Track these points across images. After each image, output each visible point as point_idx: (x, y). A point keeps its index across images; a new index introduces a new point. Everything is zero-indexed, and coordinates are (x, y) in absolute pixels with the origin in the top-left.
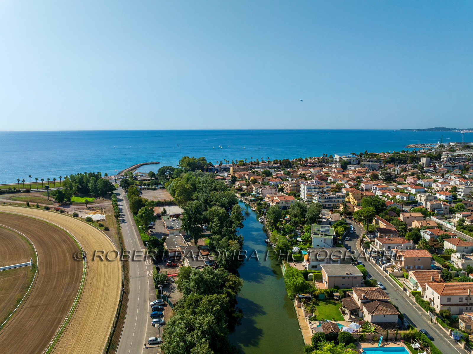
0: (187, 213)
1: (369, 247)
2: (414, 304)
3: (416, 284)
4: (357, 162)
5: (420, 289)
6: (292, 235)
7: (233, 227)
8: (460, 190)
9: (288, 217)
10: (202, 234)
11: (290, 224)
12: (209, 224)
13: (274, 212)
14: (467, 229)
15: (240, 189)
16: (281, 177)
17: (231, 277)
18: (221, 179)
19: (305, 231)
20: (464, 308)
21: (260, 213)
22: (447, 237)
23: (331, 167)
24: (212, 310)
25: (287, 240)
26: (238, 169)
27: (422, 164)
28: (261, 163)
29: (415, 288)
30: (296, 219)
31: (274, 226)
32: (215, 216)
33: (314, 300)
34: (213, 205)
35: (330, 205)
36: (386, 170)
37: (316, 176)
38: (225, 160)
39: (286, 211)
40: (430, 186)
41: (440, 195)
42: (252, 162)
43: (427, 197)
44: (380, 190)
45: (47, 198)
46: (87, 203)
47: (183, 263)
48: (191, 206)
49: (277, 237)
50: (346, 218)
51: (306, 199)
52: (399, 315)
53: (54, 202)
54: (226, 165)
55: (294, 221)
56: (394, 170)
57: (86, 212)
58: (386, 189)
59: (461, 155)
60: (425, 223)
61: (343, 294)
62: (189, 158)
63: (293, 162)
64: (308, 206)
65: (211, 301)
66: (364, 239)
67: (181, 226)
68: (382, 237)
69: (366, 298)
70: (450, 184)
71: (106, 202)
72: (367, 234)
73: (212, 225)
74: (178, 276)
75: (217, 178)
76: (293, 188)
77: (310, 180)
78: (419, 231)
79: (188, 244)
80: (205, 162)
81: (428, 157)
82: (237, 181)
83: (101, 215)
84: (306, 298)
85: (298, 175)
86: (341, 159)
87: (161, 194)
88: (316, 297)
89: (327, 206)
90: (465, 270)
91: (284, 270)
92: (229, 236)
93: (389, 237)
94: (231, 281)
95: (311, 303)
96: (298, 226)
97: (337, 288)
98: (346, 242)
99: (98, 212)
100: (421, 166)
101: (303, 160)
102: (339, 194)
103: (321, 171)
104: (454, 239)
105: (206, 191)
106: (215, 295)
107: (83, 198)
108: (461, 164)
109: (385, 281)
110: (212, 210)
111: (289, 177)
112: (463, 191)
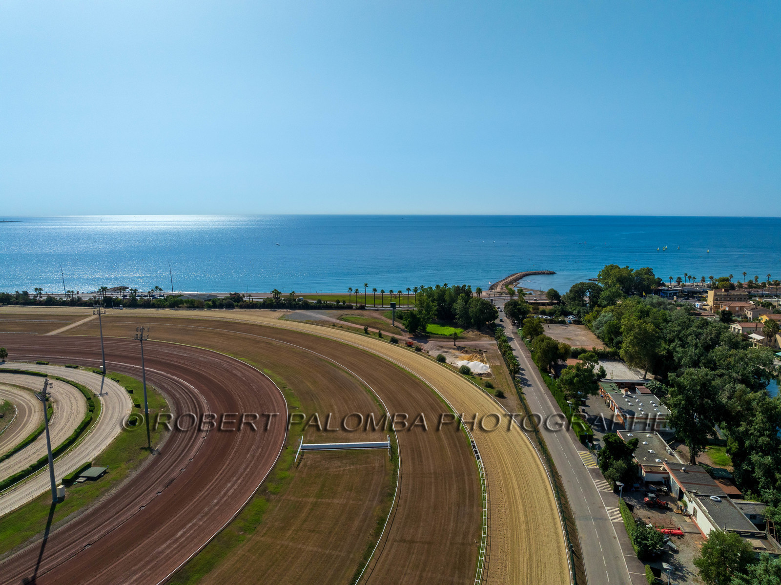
26: (725, 295)
45: (391, 322)
46: (455, 337)
53: (402, 330)
57: (455, 355)
62: (619, 268)
71: (485, 339)
83: (482, 364)
87: (577, 333)
99: (476, 357)
107: (444, 328)
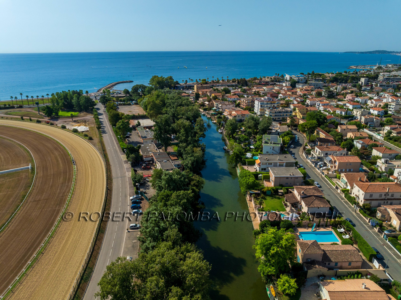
0: (158, 126)
1: (310, 154)
2: (342, 199)
3: (346, 183)
4: (305, 81)
5: (349, 188)
6: (247, 143)
7: (197, 137)
8: (392, 106)
9: (243, 128)
10: (171, 143)
11: (245, 134)
12: (177, 135)
13: (231, 125)
14: (393, 140)
15: (203, 105)
16: (239, 94)
17: (195, 177)
18: (187, 96)
19: (257, 140)
20: (382, 202)
21: (220, 125)
22: (376, 146)
23: (282, 85)
24: (180, 203)
25: (242, 147)
26: (201, 87)
27: (360, 83)
28: (221, 81)
29: (345, 186)
30: (250, 130)
31: (231, 136)
32: (181, 127)
33: (262, 195)
34: (180, 118)
35: (279, 118)
36: (329, 89)
37: (268, 93)
38: (190, 79)
39: (241, 123)
40: (366, 103)
41: (374, 111)
42: (213, 81)
43: (362, 112)
44: (322, 105)
45: (38, 112)
46: (72, 116)
47: (156, 166)
48: (161, 119)
49: (233, 145)
50: (292, 129)
51: (259, 113)
52: (330, 207)
53: (44, 116)
54: (190, 83)
55: (249, 132)
56: (336, 89)
57: (72, 125)
58: (328, 105)
59: (396, 76)
60: (358, 135)
61: (286, 190)
62: (158, 77)
63: (249, 81)
64: (261, 119)
65: (179, 196)
66: (306, 147)
67: (153, 136)
68: (321, 145)
69: (305, 194)
70: (383, 102)
71: (89, 115)
72: (309, 143)
73: (179, 135)
74: (152, 176)
75: (183, 95)
76: (249, 104)
77: (263, 96)
78: (353, 141)
79: (159, 151)
80: (172, 80)
81: (367, 77)
82: (200, 97)
83: (85, 127)
84: (256, 194)
85: (253, 93)
86: (291, 78)
87: (135, 108)
88: (264, 193)
89: (277, 119)
90: (387, 172)
91: (239, 172)
92: (193, 144)
93: (327, 146)
94: (196, 180)
95: (260, 198)
96: (252, 136)
97: (282, 186)
98: (291, 150)
99: (82, 124)
100: (359, 85)
101: (258, 79)
102: (287, 109)
103: (273, 89)
104: (381, 148)
105: (173, 106)
106: (182, 191)
107: (69, 113)
108: (395, 83)
109: (321, 181)
110: (179, 122)
111: (245, 94)
112: (393, 107)
